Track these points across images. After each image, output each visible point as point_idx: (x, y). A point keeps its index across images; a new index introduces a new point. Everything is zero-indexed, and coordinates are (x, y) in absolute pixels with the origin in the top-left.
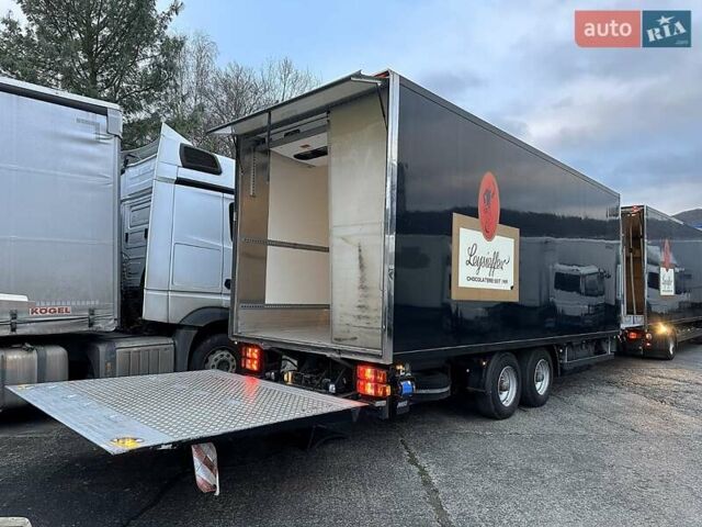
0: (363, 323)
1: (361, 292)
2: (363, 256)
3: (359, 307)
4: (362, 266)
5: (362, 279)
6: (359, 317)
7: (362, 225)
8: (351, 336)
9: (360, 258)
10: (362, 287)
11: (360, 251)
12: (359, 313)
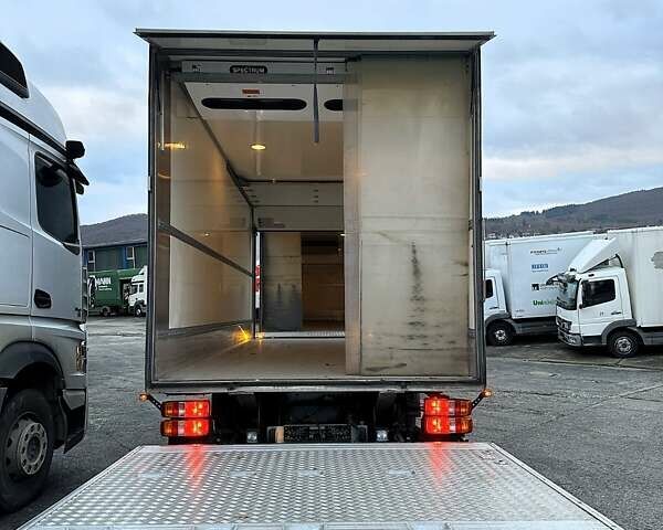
0: (416, 344)
1: (414, 305)
2: (419, 259)
3: (412, 324)
4: (417, 272)
5: (417, 288)
6: (411, 338)
7: (417, 218)
8: (394, 362)
9: (415, 261)
10: (417, 299)
11: (414, 252)
12: (411, 333)
